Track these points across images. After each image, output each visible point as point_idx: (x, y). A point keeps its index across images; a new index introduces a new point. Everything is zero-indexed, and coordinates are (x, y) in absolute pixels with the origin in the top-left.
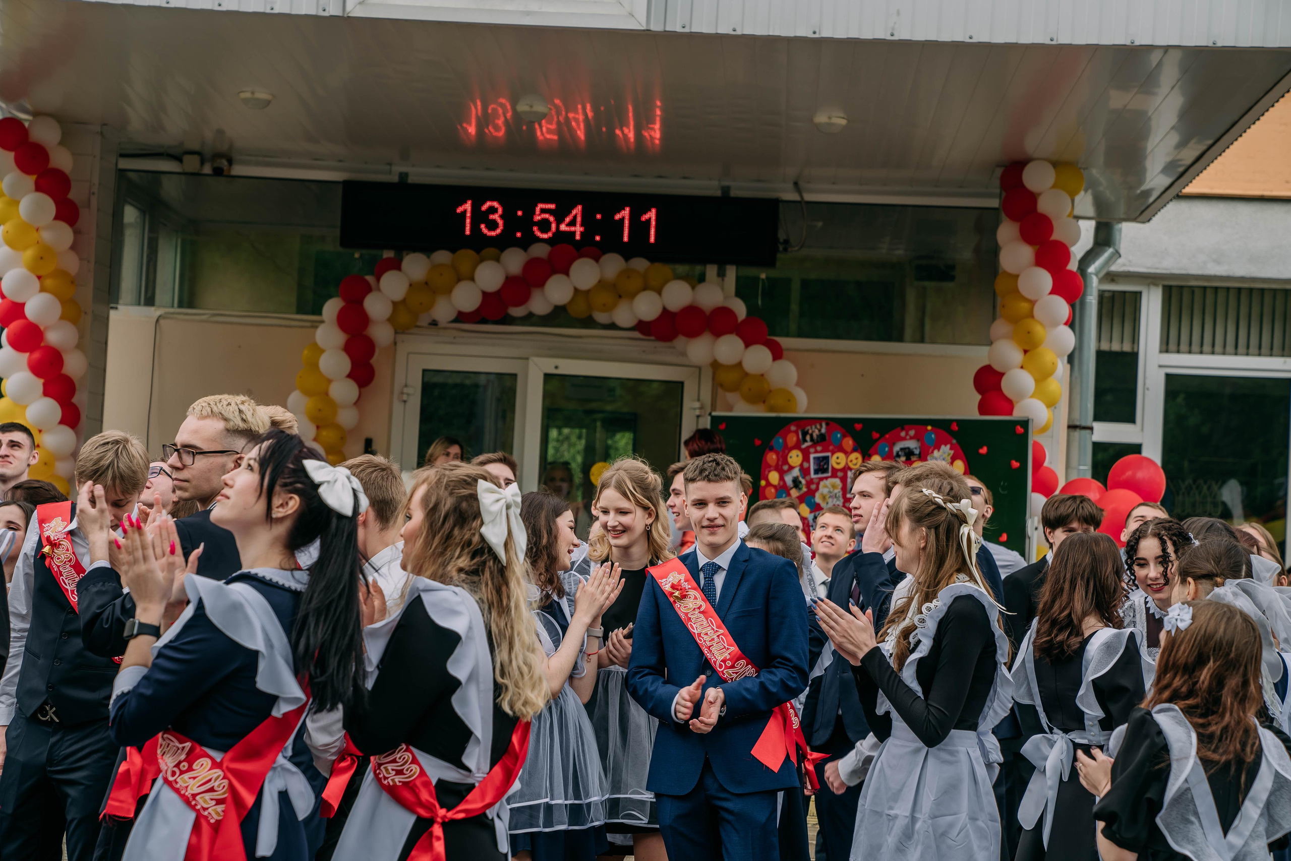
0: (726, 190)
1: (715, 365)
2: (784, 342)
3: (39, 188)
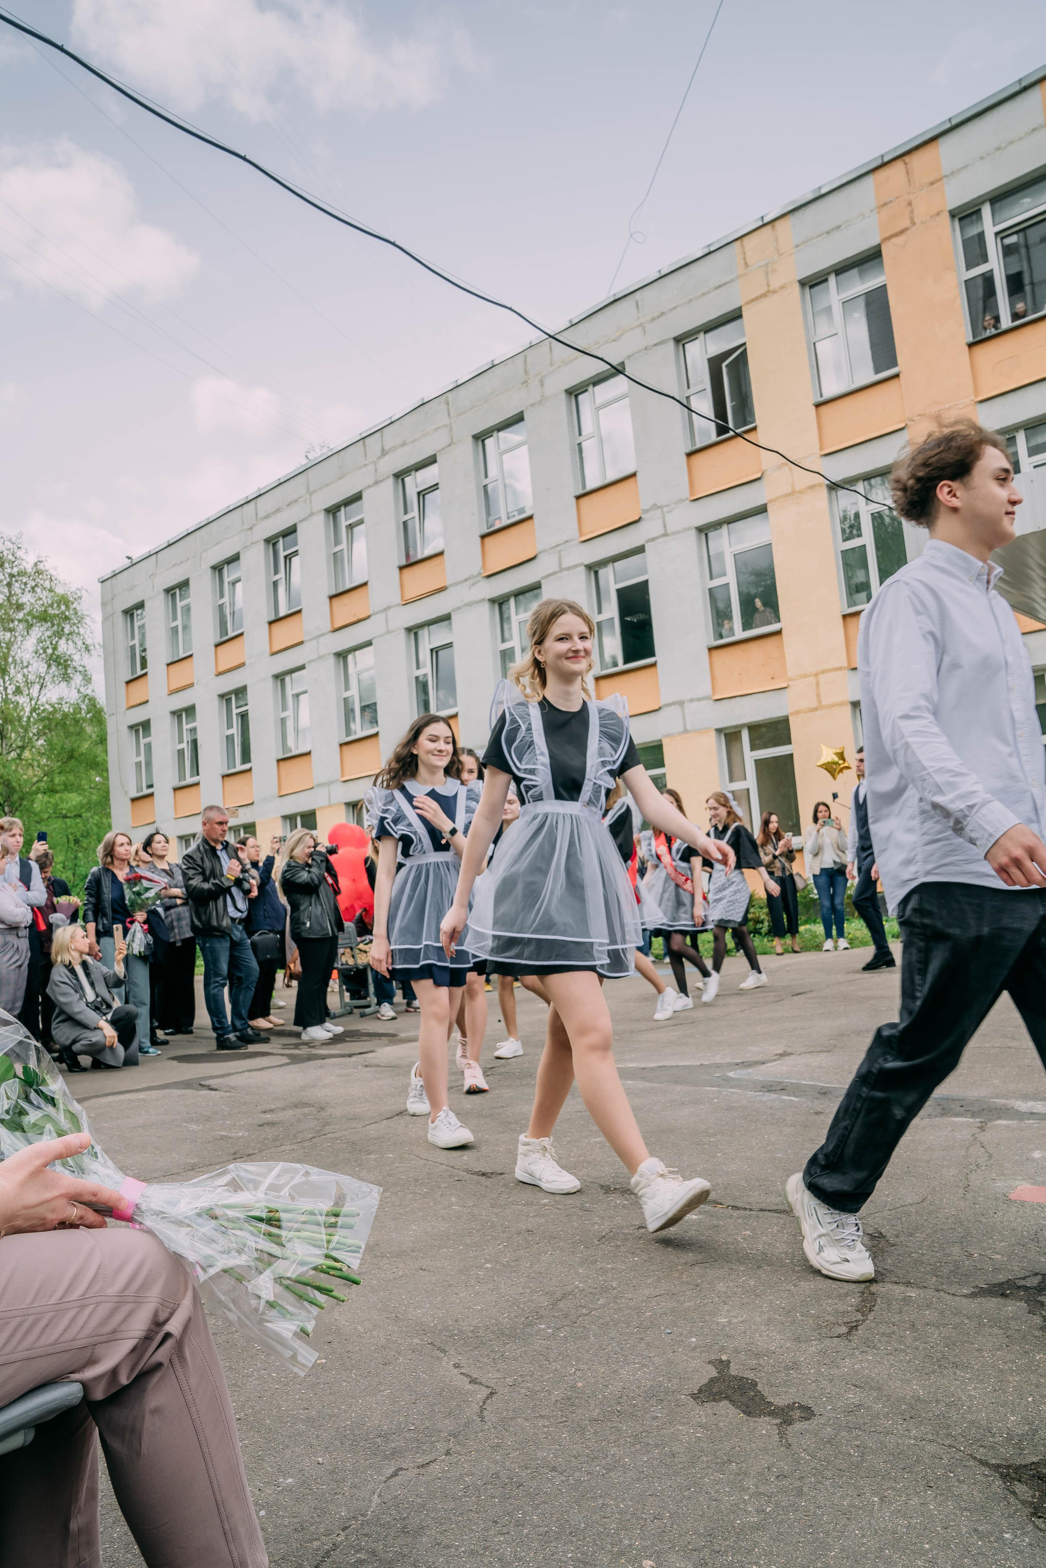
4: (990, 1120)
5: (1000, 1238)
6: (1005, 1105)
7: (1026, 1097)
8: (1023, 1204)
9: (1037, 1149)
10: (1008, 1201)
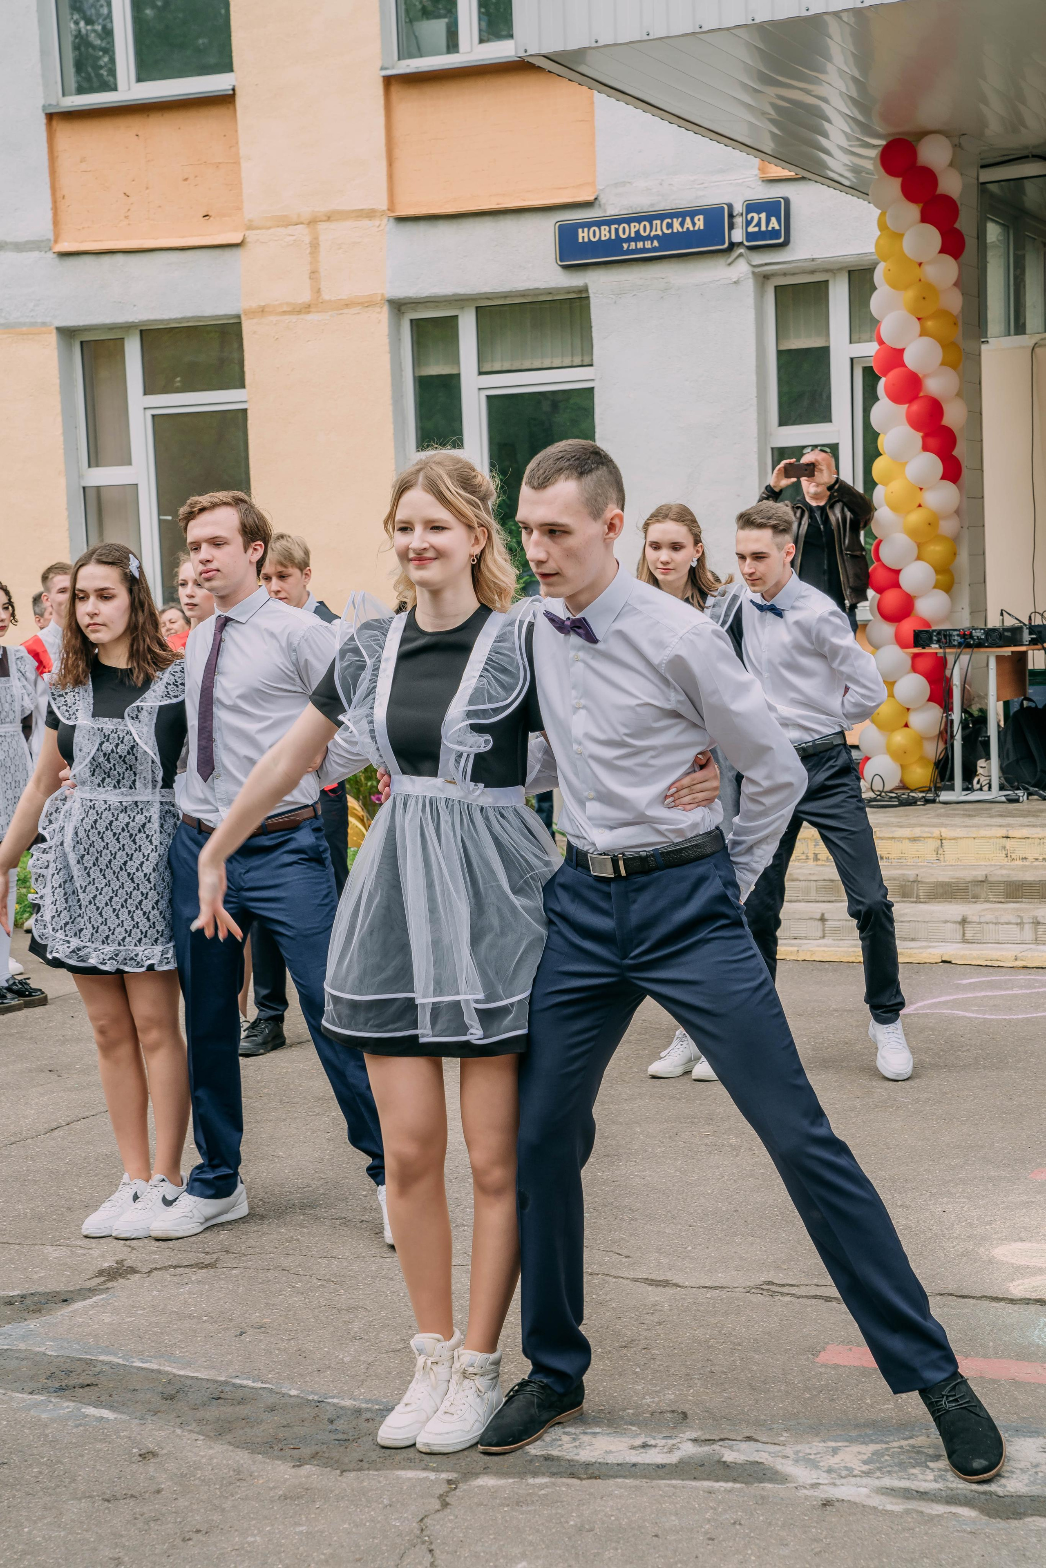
3: (924, 218)
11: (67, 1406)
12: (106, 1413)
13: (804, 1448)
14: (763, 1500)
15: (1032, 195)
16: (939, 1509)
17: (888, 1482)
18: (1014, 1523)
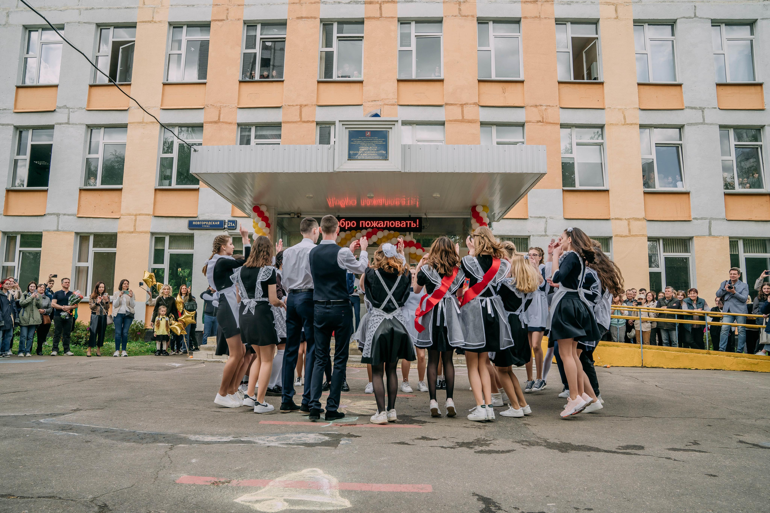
0: (410, 216)
1: (410, 254)
2: (425, 248)
3: (262, 220)
4: (176, 444)
5: (167, 502)
6: (185, 437)
7: (196, 433)
8: (181, 485)
9: (194, 458)
10: (174, 483)
11: (64, 433)
12: (75, 434)
13: (260, 438)
14: (253, 446)
15: (285, 224)
16: (296, 446)
17: (282, 442)
18: (313, 448)
